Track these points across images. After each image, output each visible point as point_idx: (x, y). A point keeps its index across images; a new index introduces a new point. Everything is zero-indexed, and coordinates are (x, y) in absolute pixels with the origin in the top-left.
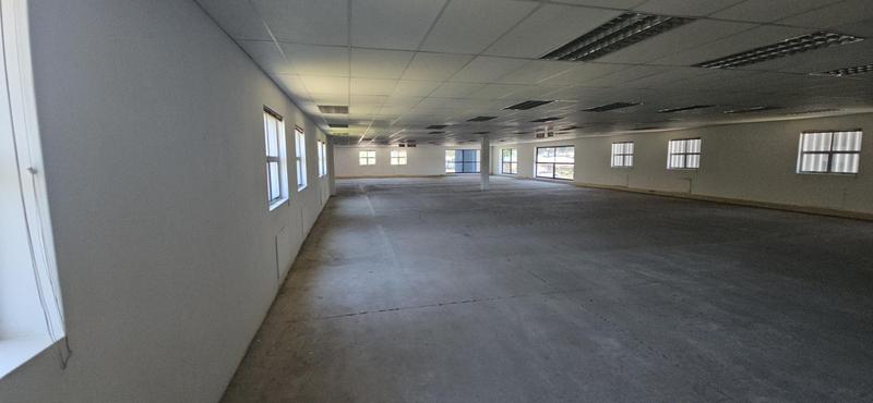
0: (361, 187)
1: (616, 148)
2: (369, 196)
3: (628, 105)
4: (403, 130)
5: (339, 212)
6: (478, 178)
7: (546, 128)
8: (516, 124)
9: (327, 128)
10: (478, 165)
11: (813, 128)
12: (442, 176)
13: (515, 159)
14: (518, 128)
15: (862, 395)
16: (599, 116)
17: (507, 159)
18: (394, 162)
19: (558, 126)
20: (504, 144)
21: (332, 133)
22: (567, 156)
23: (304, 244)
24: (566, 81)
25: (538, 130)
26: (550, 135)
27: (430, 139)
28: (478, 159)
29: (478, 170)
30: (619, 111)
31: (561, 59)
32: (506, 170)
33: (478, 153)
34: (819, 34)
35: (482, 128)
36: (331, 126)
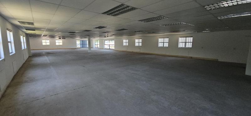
0: (44, 53)
1: (124, 41)
2: (47, 56)
3: (126, 29)
4: (60, 33)
5: (33, 62)
6: (87, 49)
7: (106, 35)
8: (98, 33)
9: (25, 31)
10: (88, 45)
11: (160, 37)
12: (75, 48)
13: (98, 43)
14: (99, 34)
15: (170, 92)
16: (120, 32)
17: (96, 43)
18: (57, 44)
19: (110, 34)
20: (95, 39)
21: (28, 33)
22: (112, 43)
23: (15, 76)
24: (111, 21)
26: (108, 37)
28: (88, 43)
29: (88, 46)
30: (124, 31)
32: (96, 46)
33: (87, 41)
34: (160, 16)
35: (87, 34)
36: (26, 30)
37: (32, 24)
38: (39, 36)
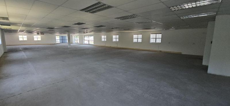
0: (20, 48)
1: (103, 37)
2: (24, 52)
3: (104, 26)
4: (37, 28)
6: (67, 44)
7: (86, 31)
8: (77, 29)
11: (135, 34)
12: (55, 44)
13: (78, 39)
14: (79, 30)
15: (143, 82)
16: (99, 28)
17: (76, 39)
18: (35, 39)
19: (89, 30)
20: (75, 35)
22: (92, 38)
24: (89, 18)
25: (84, 31)
26: (87, 33)
27: (49, 32)
28: (67, 39)
29: (67, 42)
30: (102, 27)
31: (85, 12)
32: (76, 42)
33: (67, 37)
34: (134, 15)
35: (67, 29)
36: (1, 25)
37: (7, 19)
38: (15, 31)
